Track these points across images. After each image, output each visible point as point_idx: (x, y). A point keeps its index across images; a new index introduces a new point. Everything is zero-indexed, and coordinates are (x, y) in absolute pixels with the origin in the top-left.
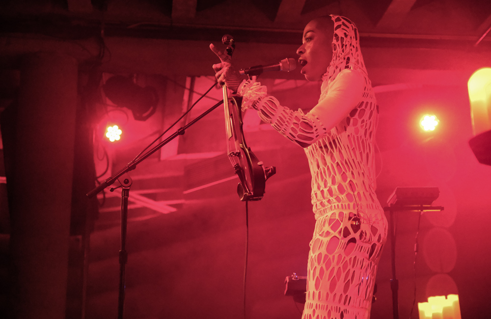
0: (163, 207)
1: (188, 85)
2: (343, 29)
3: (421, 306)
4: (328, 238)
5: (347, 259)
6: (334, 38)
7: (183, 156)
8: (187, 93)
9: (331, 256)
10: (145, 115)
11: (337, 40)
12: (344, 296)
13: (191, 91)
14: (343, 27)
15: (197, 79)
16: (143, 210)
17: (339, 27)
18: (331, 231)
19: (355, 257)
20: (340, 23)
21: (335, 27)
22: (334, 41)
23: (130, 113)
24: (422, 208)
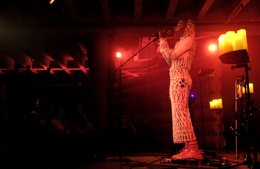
0: (135, 75)
1: (140, 40)
2: (190, 26)
3: (211, 103)
4: (176, 85)
5: (182, 90)
6: (186, 28)
7: (140, 60)
8: (140, 42)
9: (177, 90)
10: (128, 49)
11: (187, 29)
12: (183, 101)
13: (141, 42)
14: (190, 25)
15: (143, 38)
16: (130, 76)
17: (189, 25)
18: (176, 83)
19: (184, 90)
20: (190, 24)
21: (188, 24)
22: (186, 29)
23: (123, 49)
24: (209, 75)
